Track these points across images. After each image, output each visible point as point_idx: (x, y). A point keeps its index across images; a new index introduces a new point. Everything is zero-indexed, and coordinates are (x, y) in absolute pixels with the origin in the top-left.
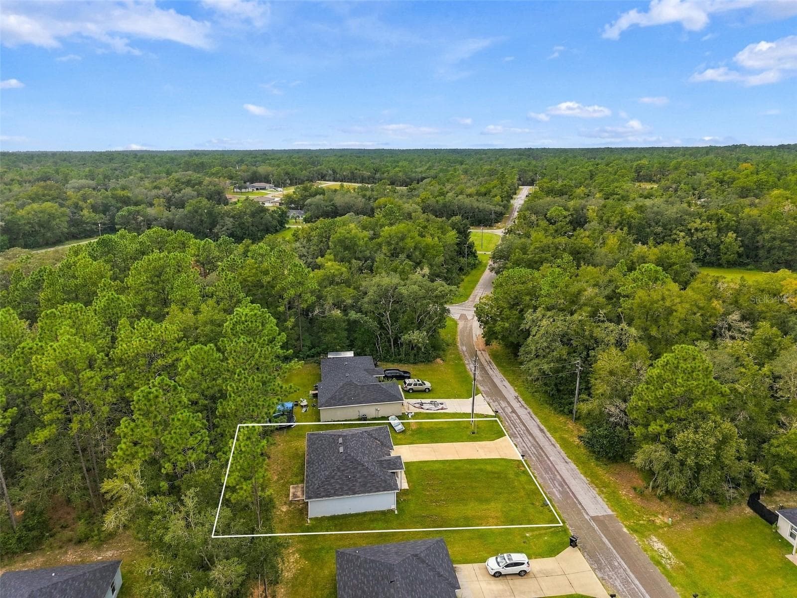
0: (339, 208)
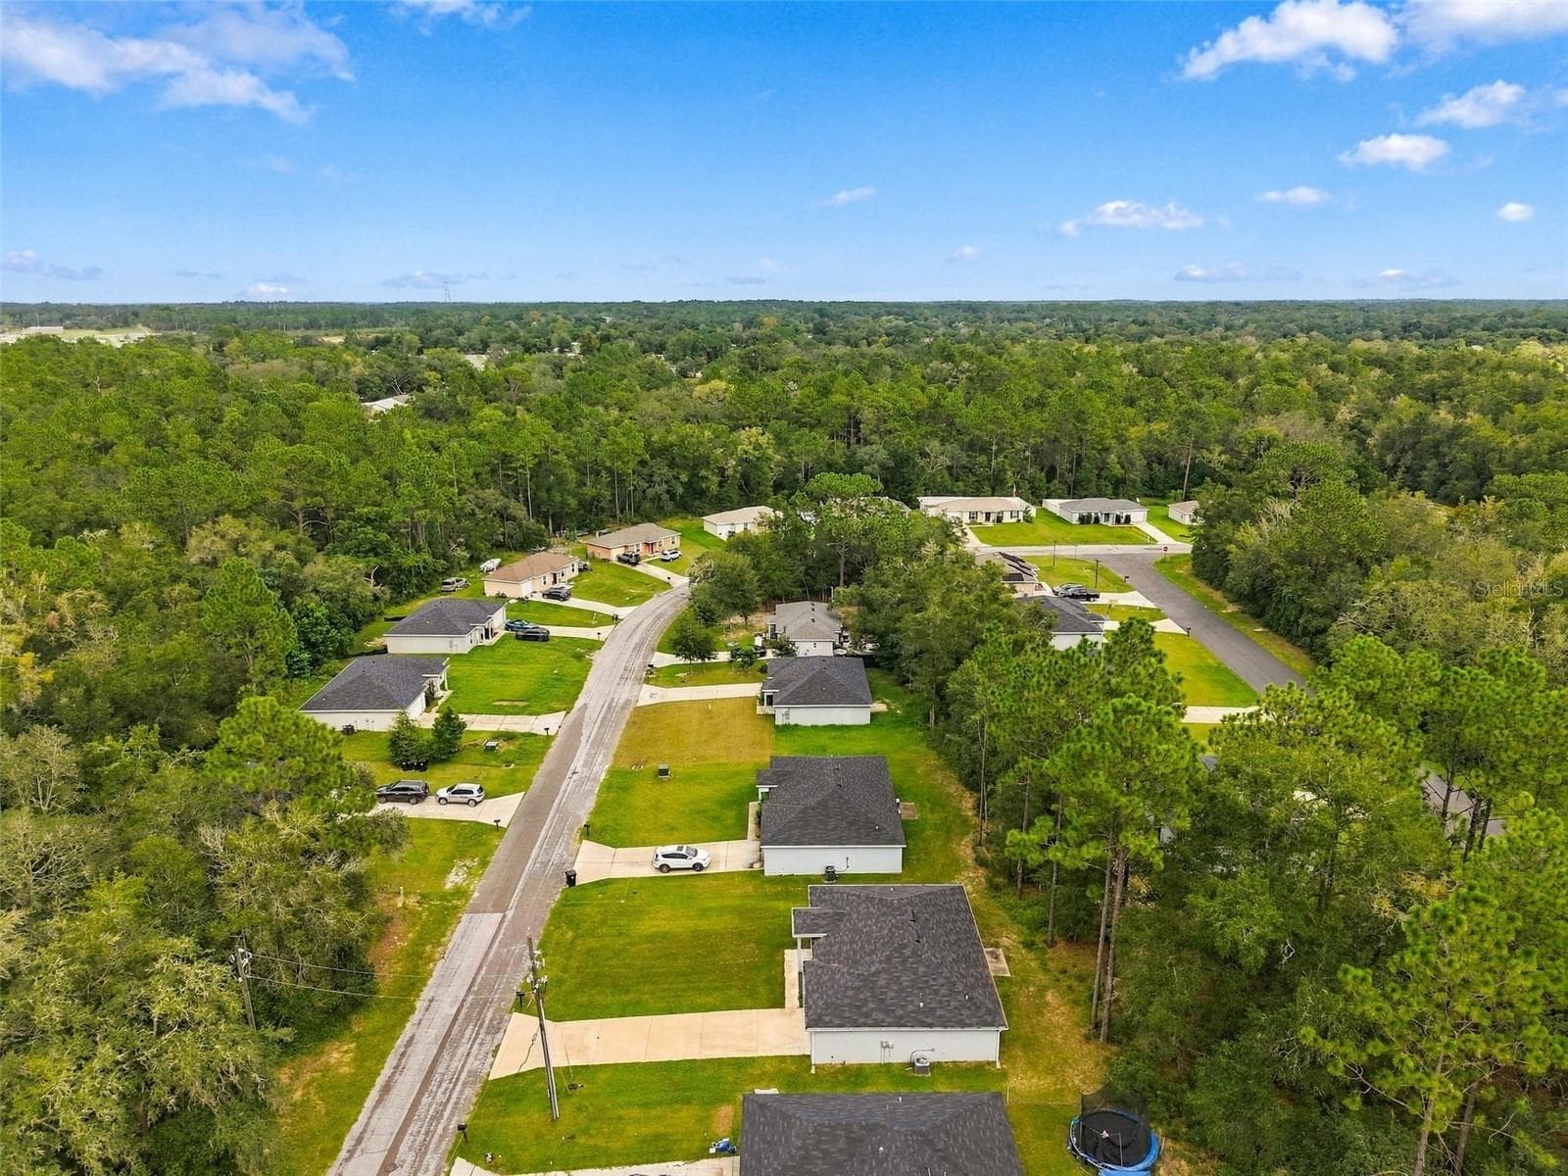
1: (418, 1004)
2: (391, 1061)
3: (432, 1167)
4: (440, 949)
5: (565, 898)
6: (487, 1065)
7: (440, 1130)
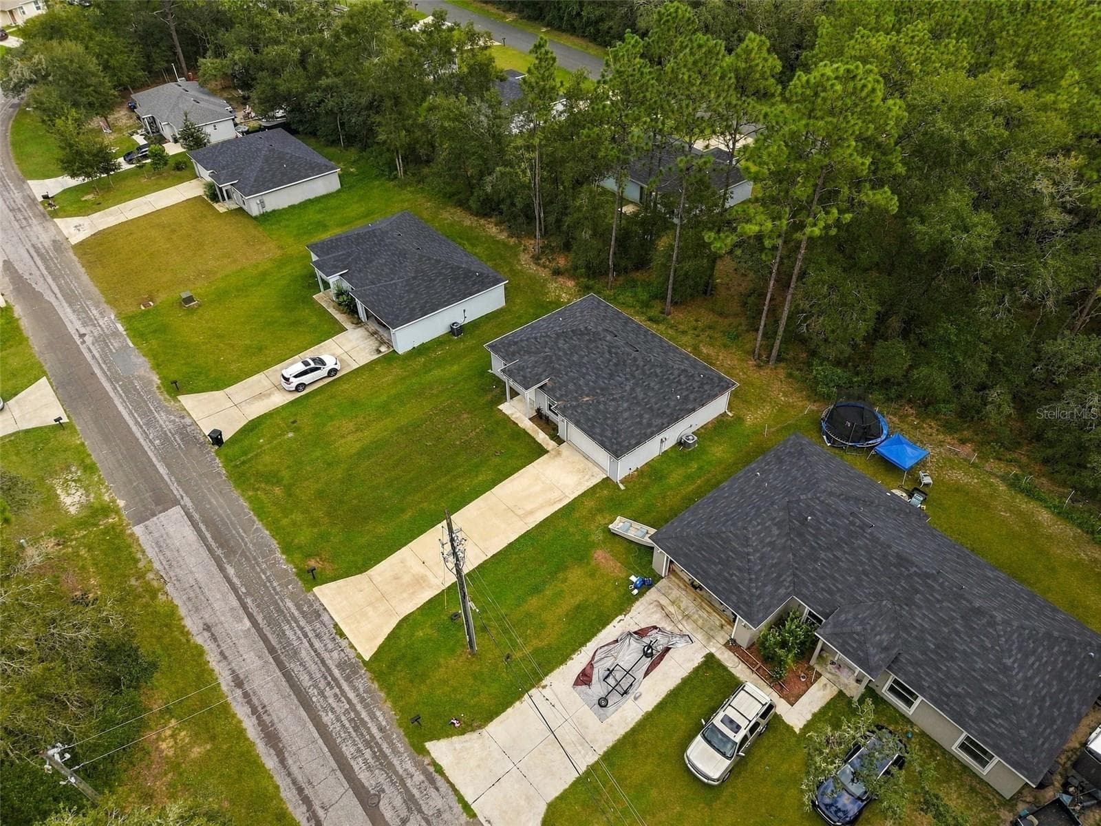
1: (199, 640)
2: (241, 711)
3: (412, 770)
4: (150, 576)
5: (227, 460)
6: (348, 650)
7: (378, 735)
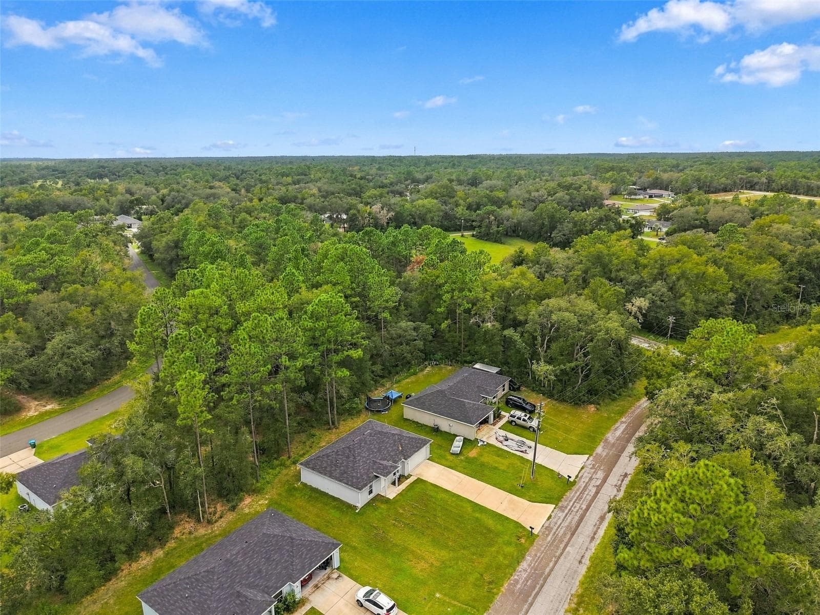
0: (710, 223)
1: (587, 562)
6: (554, 512)
7: (578, 493)
